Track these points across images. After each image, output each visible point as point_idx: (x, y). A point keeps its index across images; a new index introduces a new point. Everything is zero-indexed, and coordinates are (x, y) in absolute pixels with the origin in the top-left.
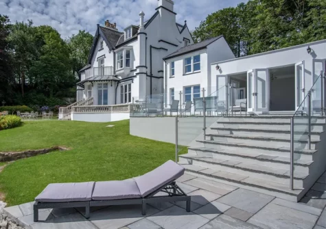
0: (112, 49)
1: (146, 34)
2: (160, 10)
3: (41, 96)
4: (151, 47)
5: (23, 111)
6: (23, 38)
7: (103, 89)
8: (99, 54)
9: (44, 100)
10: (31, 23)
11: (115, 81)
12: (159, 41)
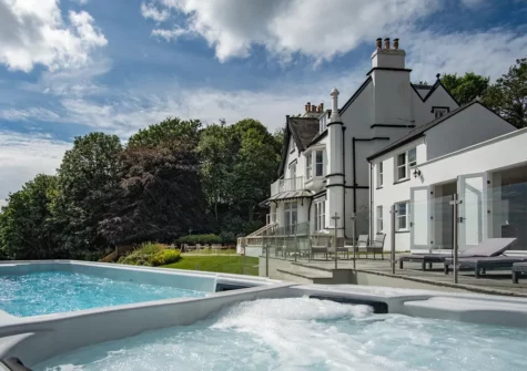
0: (301, 150)
1: (341, 123)
2: (373, 75)
3: (237, 219)
4: (354, 140)
5: (210, 243)
6: (214, 146)
7: (291, 211)
8: (291, 158)
9: (240, 225)
10: (223, 122)
11: (307, 197)
12: (372, 127)
